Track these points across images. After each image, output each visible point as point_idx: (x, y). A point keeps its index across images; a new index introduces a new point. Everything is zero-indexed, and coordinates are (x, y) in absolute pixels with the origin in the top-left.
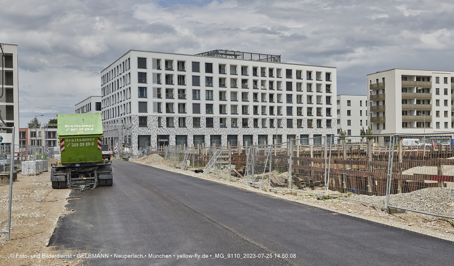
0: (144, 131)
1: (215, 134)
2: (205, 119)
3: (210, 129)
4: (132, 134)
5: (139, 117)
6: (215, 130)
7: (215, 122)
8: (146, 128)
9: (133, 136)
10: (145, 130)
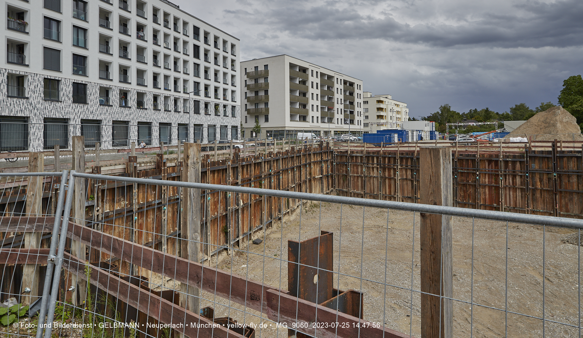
1: (91, 117)
2: (71, 86)
3: (79, 108)
6: (91, 109)
7: (91, 94)
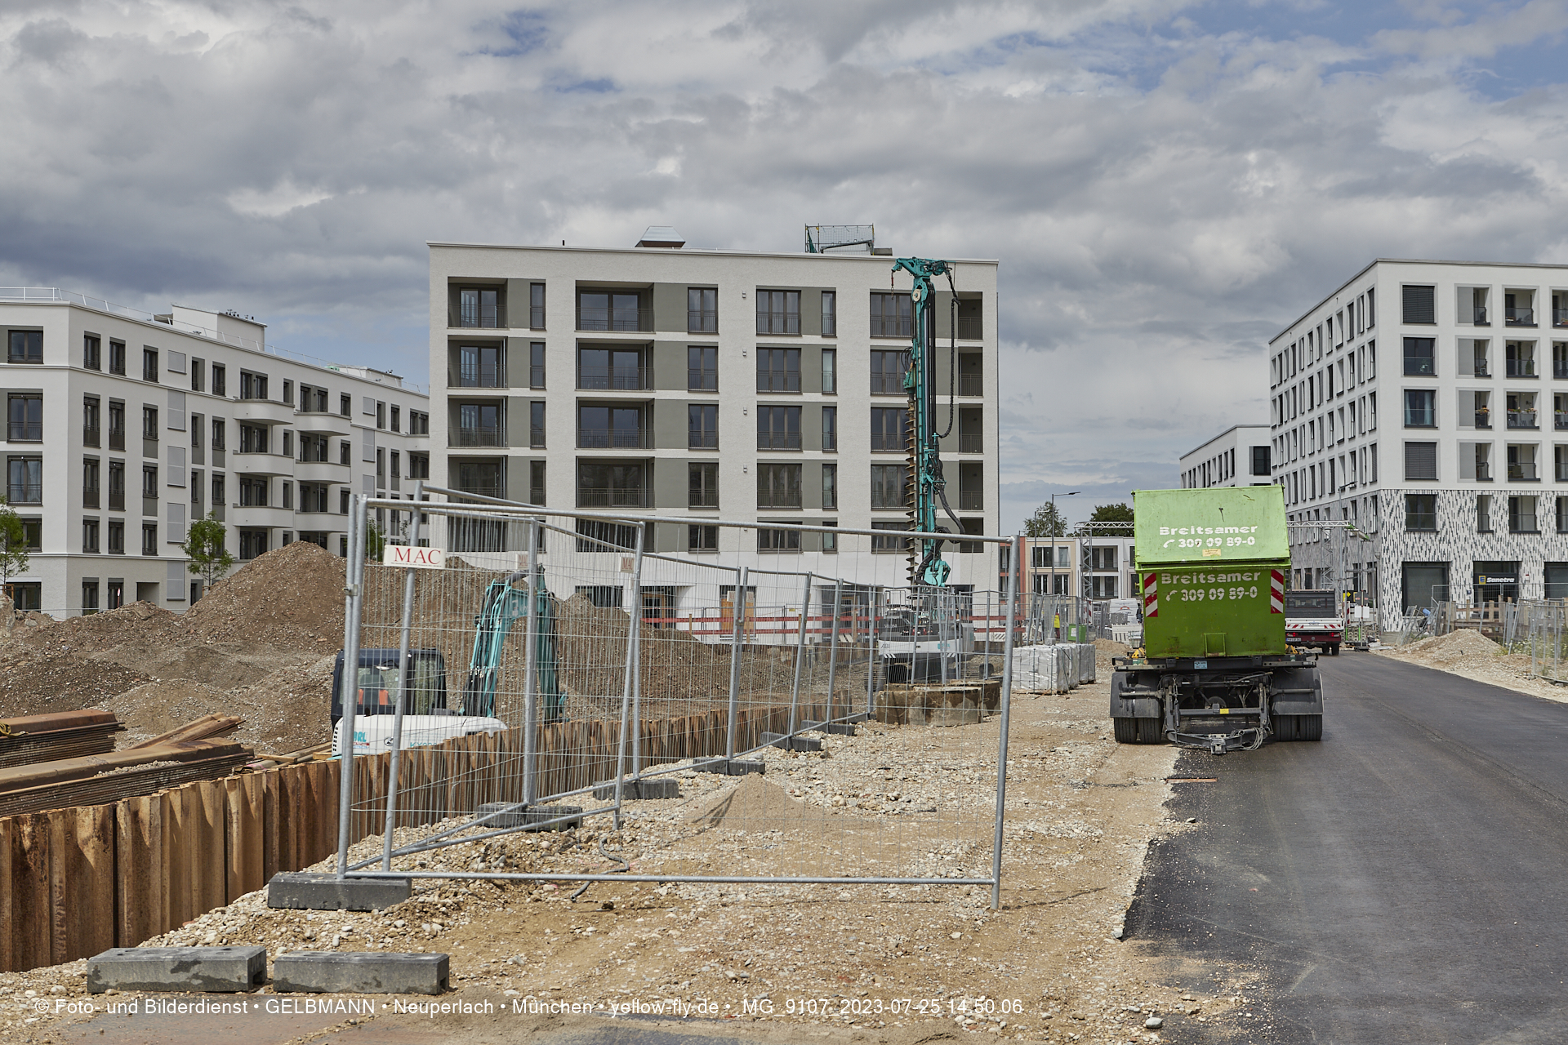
0: (1423, 548)
4: (1379, 558)
5: (1406, 495)
8: (1433, 536)
9: (1385, 565)
10: (1429, 543)
